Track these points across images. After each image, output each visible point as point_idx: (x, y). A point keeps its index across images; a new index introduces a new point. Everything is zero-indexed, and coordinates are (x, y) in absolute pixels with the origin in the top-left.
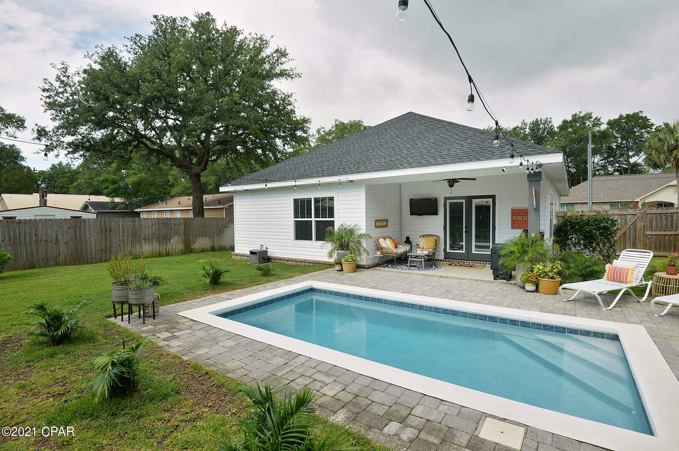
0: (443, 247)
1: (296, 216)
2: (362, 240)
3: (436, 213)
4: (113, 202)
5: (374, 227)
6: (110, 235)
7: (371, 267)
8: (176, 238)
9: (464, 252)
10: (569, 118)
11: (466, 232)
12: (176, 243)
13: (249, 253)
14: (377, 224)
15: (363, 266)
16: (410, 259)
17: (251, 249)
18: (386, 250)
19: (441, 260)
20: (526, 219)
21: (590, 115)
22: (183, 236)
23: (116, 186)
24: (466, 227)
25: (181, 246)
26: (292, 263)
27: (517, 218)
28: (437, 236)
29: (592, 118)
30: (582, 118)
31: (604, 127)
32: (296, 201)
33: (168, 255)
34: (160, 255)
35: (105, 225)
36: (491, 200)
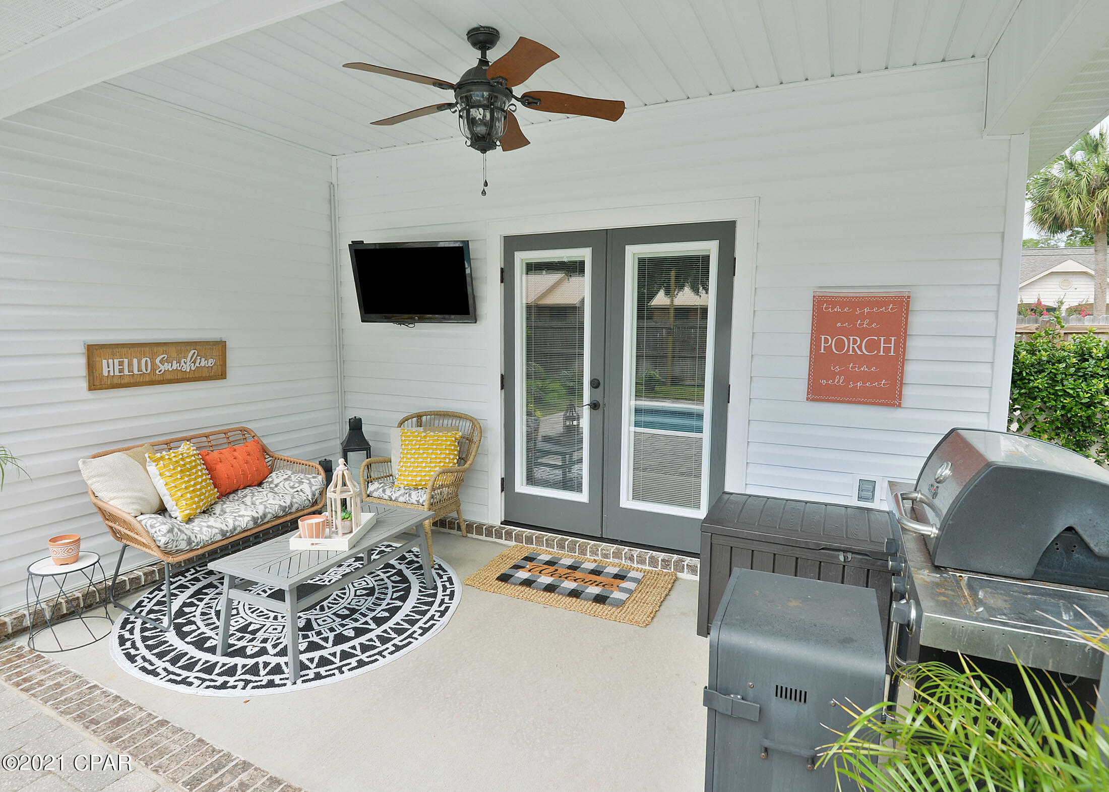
0: (498, 472)
5: (84, 384)
9: (583, 497)
11: (594, 406)
14: (108, 367)
19: (489, 531)
20: (887, 349)
24: (595, 384)
27: (840, 345)
28: (472, 420)
36: (711, 248)
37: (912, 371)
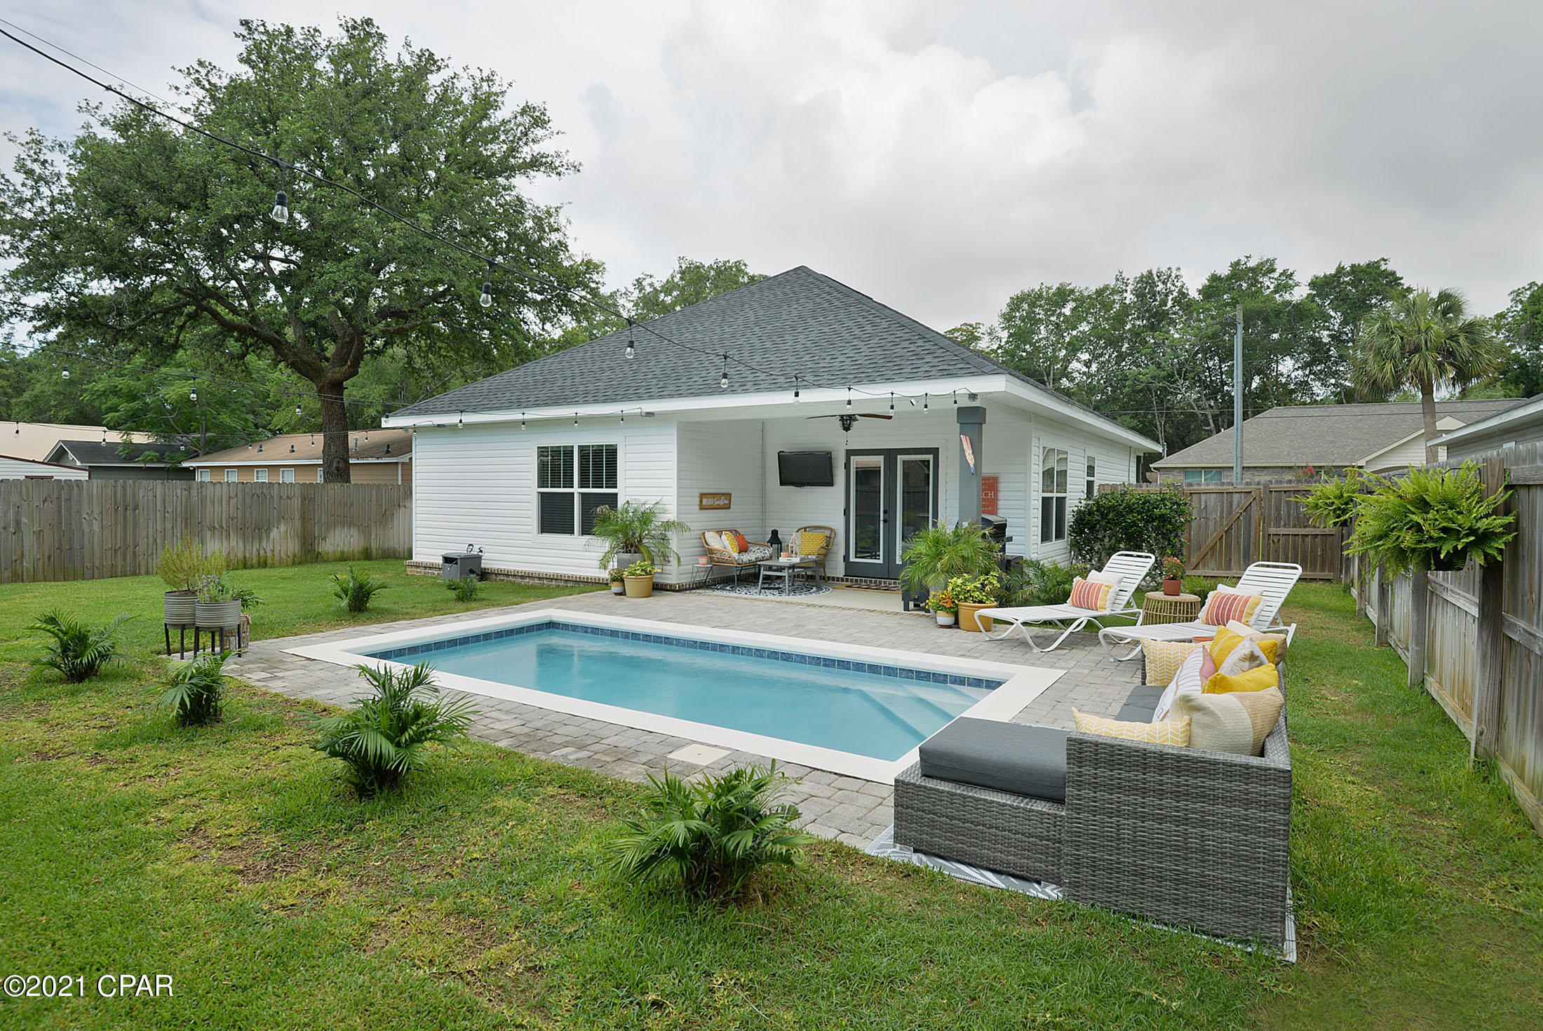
0: (842, 552)
1: (542, 483)
2: (669, 534)
3: (830, 483)
4: (128, 444)
5: (697, 508)
6: (134, 516)
7: (686, 590)
8: (283, 528)
9: (881, 561)
10: (1224, 271)
11: (885, 521)
12: (282, 540)
13: (441, 561)
14: (705, 502)
15: (671, 586)
16: (763, 573)
17: (443, 553)
18: (718, 555)
19: (838, 579)
20: (991, 496)
21: (1271, 265)
22: (298, 524)
23: (136, 404)
24: (885, 512)
25: (292, 546)
26: (531, 582)
28: (831, 530)
29: (1274, 270)
30: (1252, 270)
31: (1299, 294)
32: (542, 451)
33: (263, 564)
34: (245, 565)
35: (124, 495)
36: (930, 457)
37: (1001, 504)
